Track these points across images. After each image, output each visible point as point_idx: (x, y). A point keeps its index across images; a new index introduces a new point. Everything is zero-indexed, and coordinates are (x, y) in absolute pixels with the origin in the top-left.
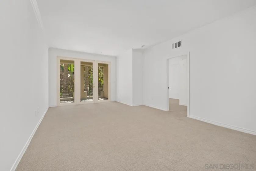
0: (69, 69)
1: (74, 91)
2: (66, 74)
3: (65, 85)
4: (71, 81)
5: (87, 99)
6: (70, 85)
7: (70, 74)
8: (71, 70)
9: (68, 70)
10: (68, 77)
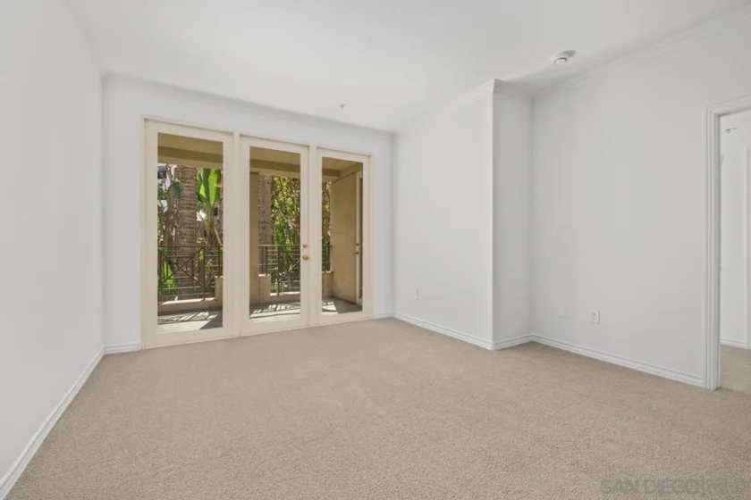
0: (202, 192)
1: (220, 273)
2: (189, 208)
3: (186, 249)
4: (208, 234)
5: (272, 303)
6: (203, 248)
7: (204, 211)
8: (208, 198)
9: (200, 197)
10: (199, 219)
